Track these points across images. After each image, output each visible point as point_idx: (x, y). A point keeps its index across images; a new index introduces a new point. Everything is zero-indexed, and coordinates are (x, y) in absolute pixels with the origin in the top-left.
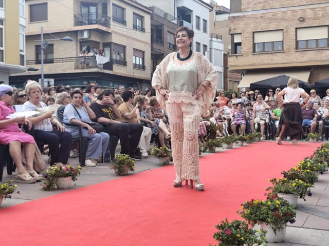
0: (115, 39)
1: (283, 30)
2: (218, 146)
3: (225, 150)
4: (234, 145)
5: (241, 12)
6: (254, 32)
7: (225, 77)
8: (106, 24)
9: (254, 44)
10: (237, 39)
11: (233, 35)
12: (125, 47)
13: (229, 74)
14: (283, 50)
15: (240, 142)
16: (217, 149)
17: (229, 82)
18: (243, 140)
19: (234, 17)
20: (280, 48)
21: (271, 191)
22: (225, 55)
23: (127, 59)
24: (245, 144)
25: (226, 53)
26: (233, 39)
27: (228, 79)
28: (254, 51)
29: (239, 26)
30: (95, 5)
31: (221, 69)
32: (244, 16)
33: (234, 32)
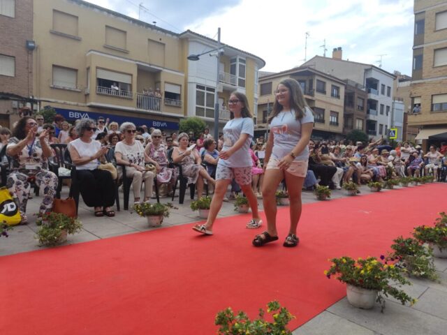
0: (317, 105)
2: (396, 184)
3: (402, 187)
4: (410, 185)
5: (421, 79)
6: (432, 96)
7: (404, 131)
8: (312, 94)
9: (432, 105)
10: (417, 101)
11: (413, 98)
12: (323, 110)
13: (407, 128)
15: (414, 183)
16: (395, 187)
17: (407, 135)
18: (417, 181)
19: (415, 84)
21: (440, 221)
22: (405, 113)
23: (326, 118)
24: (419, 184)
25: (407, 112)
26: (413, 101)
27: (407, 133)
28: (432, 110)
29: (419, 90)
30: (304, 81)
31: (401, 125)
32: (424, 83)
33: (414, 95)
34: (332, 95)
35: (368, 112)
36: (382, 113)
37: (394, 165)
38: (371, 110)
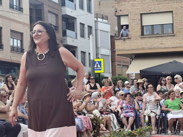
1: (172, 12)
6: (141, 14)
7: (113, 61)
9: (142, 27)
10: (124, 21)
11: (119, 17)
13: (117, 57)
14: (173, 33)
17: (117, 67)
20: (170, 31)
22: (112, 37)
23: (4, 42)
25: (113, 35)
26: (119, 21)
27: (117, 63)
28: (142, 34)
29: (125, 7)
31: (108, 52)
33: (120, 13)
34: (12, 6)
35: (64, 34)
36: (83, 36)
37: (101, 113)
38: (68, 32)
